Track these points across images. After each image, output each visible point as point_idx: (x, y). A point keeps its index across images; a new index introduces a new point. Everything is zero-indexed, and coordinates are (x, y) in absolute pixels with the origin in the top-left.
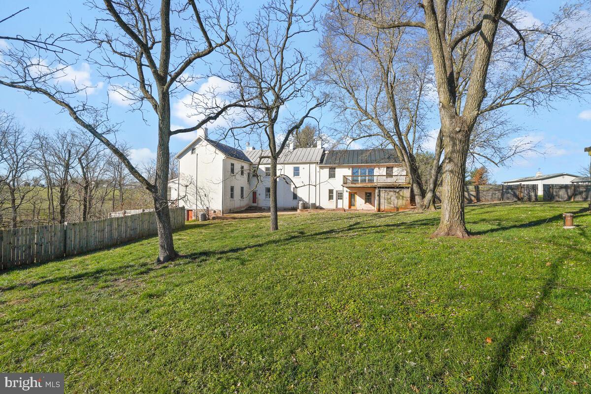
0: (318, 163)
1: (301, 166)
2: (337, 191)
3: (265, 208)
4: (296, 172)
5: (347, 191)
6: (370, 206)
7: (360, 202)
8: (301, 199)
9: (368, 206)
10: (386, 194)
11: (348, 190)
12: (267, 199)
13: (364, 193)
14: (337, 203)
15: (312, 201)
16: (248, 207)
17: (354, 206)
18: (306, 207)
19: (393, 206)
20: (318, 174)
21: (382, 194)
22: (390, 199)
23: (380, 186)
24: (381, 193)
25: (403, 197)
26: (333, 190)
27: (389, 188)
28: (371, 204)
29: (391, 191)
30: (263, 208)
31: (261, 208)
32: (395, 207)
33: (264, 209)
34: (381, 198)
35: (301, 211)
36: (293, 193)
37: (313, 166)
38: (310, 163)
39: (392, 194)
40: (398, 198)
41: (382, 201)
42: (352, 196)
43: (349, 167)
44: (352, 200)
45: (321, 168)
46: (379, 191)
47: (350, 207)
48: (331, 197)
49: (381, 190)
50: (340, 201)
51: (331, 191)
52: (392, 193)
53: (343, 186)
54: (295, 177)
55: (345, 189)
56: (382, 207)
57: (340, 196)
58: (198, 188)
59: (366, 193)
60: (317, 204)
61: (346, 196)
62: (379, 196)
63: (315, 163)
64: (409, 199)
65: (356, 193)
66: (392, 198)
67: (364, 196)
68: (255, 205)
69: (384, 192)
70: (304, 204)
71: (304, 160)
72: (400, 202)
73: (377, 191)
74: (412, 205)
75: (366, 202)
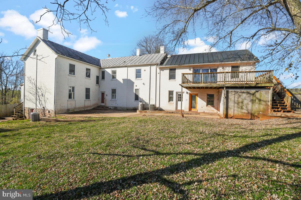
0: (158, 64)
1: (143, 68)
2: (177, 93)
3: (112, 108)
4: (138, 75)
5: (187, 93)
6: (212, 108)
7: (201, 104)
8: (142, 101)
9: (211, 109)
10: (236, 96)
11: (189, 92)
12: (113, 99)
13: (206, 95)
14: (177, 104)
15: (152, 102)
16: (96, 106)
17: (195, 108)
18: (145, 108)
19: (246, 112)
20: (158, 75)
21: (231, 96)
22: (242, 102)
23: (229, 85)
24: (229, 95)
25: (260, 100)
26: (173, 91)
27: (242, 88)
28: (213, 107)
29: (243, 92)
30: (109, 107)
31: (108, 108)
32: (249, 113)
33: (110, 109)
34: (229, 101)
35: (141, 112)
36: (135, 94)
37: (154, 68)
38: (151, 65)
39: (245, 97)
40: (253, 101)
41: (231, 104)
42: (192, 98)
43: (189, 68)
44: (193, 102)
45: (162, 69)
46: (227, 92)
47: (190, 109)
48: (171, 99)
49: (230, 90)
50: (179, 103)
51: (171, 93)
52: (244, 95)
53: (182, 86)
54: (137, 79)
55: (185, 90)
56: (231, 112)
57: (180, 97)
58: (37, 88)
59: (208, 95)
60: (157, 106)
61: (186, 97)
62: (227, 98)
63: (155, 64)
64: (270, 103)
65: (197, 95)
66: (245, 102)
67: (206, 98)
68: (103, 104)
69: (234, 93)
70: (143, 105)
71: (145, 63)
72: (257, 107)
73: (224, 92)
74: (275, 111)
75: (207, 105)
